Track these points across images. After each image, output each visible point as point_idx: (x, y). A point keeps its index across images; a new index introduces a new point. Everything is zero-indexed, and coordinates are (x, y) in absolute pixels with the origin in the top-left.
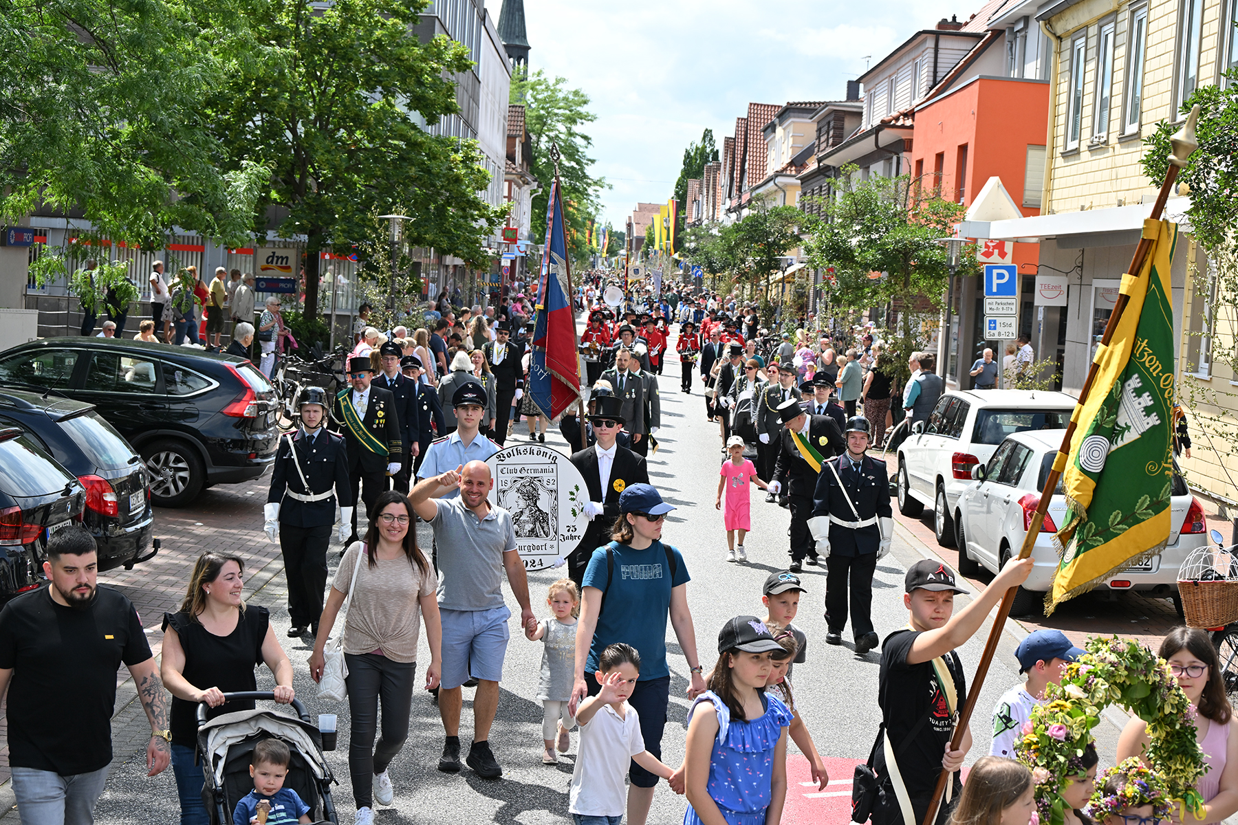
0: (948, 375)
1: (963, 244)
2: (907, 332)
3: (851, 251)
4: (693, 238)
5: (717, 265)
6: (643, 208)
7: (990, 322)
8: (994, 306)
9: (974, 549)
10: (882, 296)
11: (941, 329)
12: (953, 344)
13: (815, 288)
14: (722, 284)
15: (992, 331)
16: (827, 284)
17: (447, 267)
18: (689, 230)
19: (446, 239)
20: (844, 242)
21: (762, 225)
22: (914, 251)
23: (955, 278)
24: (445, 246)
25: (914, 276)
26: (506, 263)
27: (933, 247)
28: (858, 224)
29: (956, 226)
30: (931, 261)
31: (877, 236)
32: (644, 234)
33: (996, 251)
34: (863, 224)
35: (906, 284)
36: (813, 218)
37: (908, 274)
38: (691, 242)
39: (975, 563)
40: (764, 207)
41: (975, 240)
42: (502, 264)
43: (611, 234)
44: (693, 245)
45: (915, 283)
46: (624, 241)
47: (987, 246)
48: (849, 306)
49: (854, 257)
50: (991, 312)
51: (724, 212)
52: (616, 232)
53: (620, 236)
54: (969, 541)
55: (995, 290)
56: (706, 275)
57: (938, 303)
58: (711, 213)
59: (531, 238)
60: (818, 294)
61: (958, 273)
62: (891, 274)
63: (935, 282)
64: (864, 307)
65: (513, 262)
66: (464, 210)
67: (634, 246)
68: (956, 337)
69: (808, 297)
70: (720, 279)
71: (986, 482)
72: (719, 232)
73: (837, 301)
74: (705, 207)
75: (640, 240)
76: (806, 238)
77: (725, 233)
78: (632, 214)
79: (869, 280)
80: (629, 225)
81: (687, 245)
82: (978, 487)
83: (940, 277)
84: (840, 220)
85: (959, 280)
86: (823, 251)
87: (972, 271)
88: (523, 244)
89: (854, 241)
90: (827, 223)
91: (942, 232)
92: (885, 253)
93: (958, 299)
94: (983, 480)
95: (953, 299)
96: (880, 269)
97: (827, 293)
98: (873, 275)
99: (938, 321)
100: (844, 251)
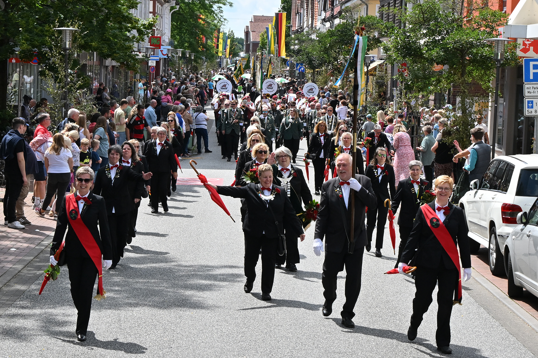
0: (496, 144)
1: (506, 43)
2: (464, 111)
3: (420, 49)
4: (296, 42)
5: (316, 63)
6: (257, 19)
7: (528, 102)
8: (531, 90)
9: (520, 277)
10: (444, 83)
11: (490, 108)
12: (500, 121)
13: (392, 79)
14: (320, 77)
15: (530, 110)
16: (401, 75)
17: (107, 67)
18: (293, 36)
19: (106, 46)
20: (415, 43)
21: (350, 31)
22: (468, 49)
23: (500, 69)
24: (105, 51)
25: (469, 68)
26: (152, 63)
27: (484, 46)
28: (425, 29)
29: (501, 29)
30: (481, 57)
31: (440, 38)
32: (259, 39)
33: (532, 48)
34: (428, 29)
35: (462, 75)
36: (389, 25)
37: (465, 66)
38: (295, 45)
39: (520, 288)
40: (351, 17)
41: (515, 40)
42: (150, 64)
43: (233, 40)
44: (297, 47)
45: (470, 73)
46: (243, 46)
47: (524, 44)
48: (419, 92)
49: (422, 54)
50: (529, 95)
51: (320, 21)
52: (237, 38)
53: (240, 41)
54: (516, 271)
55: (531, 77)
56: (308, 71)
57: (488, 87)
58: (310, 23)
59: (171, 44)
60: (394, 84)
61: (503, 65)
62: (451, 67)
63: (485, 72)
64: (431, 92)
65: (158, 63)
66: (120, 23)
67: (251, 49)
68: (501, 114)
69: (387, 86)
70: (319, 73)
71: (528, 225)
72: (317, 37)
73: (409, 88)
74: (305, 17)
75: (255, 44)
76: (385, 41)
77: (322, 37)
78: (249, 25)
79: (434, 72)
80: (247, 34)
81: (292, 47)
82: (522, 230)
83: (488, 68)
84: (411, 26)
85: (503, 71)
86: (398, 50)
87: (513, 64)
88: (165, 48)
89: (422, 42)
90: (400, 28)
91: (490, 34)
92: (446, 50)
93: (502, 85)
94: (525, 224)
95: (499, 85)
96: (442, 62)
97: (402, 82)
98: (437, 68)
99: (488, 102)
100: (415, 50)
